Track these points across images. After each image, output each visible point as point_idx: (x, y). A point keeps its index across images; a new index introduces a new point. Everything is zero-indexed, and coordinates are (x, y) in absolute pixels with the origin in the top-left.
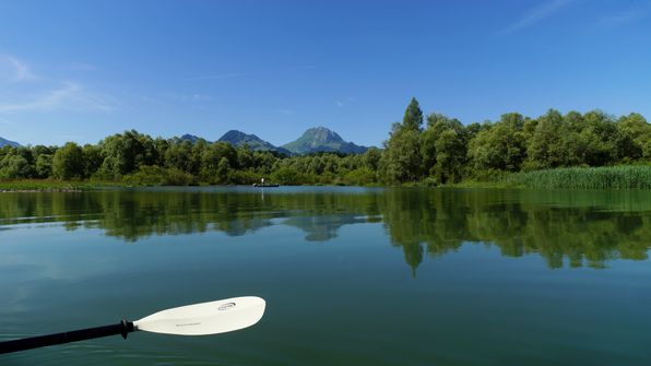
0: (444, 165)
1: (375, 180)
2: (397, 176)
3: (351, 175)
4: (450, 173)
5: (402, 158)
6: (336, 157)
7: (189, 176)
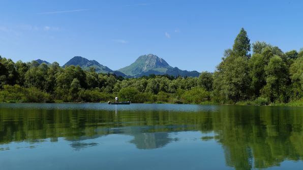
0: (273, 86)
1: (209, 99)
2: (230, 96)
3: (187, 94)
4: (279, 94)
5: (235, 80)
6: (167, 80)
7: (46, 95)
